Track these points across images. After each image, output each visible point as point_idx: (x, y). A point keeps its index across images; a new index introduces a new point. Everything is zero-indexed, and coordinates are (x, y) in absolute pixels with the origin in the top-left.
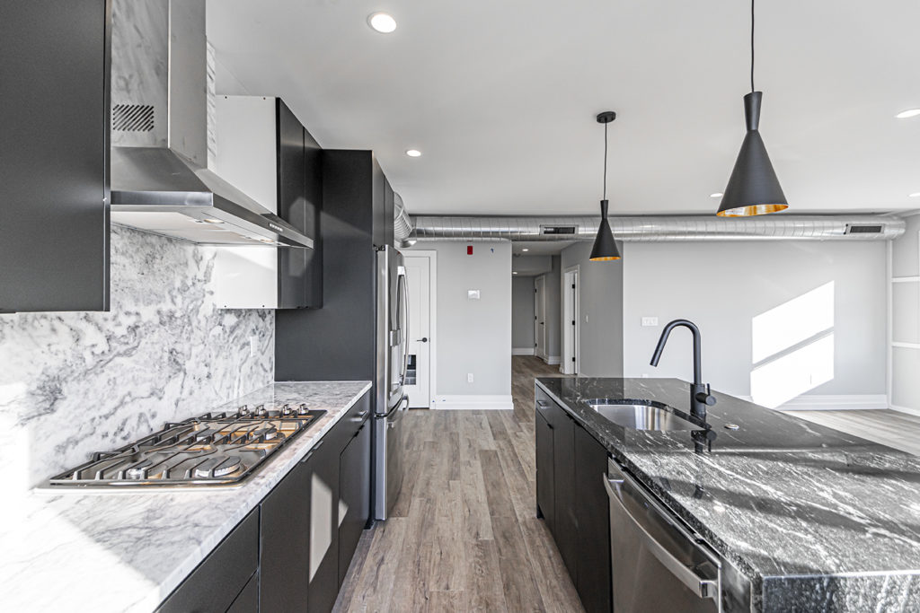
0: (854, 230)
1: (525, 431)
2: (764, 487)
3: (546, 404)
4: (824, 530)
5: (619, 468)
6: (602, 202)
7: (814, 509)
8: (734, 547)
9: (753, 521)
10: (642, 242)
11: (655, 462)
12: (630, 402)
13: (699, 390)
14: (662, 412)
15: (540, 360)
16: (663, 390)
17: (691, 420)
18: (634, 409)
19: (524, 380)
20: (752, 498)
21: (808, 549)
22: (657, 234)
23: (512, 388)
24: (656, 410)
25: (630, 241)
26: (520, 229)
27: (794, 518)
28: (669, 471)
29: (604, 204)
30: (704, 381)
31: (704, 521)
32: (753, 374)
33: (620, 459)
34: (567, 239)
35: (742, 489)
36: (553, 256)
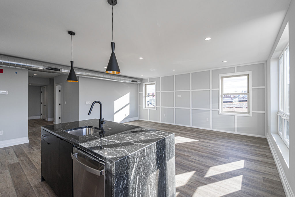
0: (133, 81)
1: (36, 150)
2: (115, 141)
3: (47, 135)
4: (127, 147)
5: (77, 149)
6: (71, 62)
7: (125, 143)
8: (108, 158)
9: (113, 150)
10: (85, 78)
11: (88, 143)
12: (81, 128)
13: (101, 121)
14: (91, 129)
15: (44, 120)
16: (92, 123)
17: (99, 129)
18: (82, 130)
19: (35, 129)
20: (113, 145)
21: (124, 152)
22: (90, 76)
23: (28, 134)
24: (89, 129)
25: (81, 77)
26: (33, 65)
27: (121, 146)
28: (93, 145)
29: (72, 63)
30: (103, 118)
31: (101, 155)
32: (114, 115)
33: (77, 146)
34: (57, 73)
35: (111, 143)
36: (50, 79)
